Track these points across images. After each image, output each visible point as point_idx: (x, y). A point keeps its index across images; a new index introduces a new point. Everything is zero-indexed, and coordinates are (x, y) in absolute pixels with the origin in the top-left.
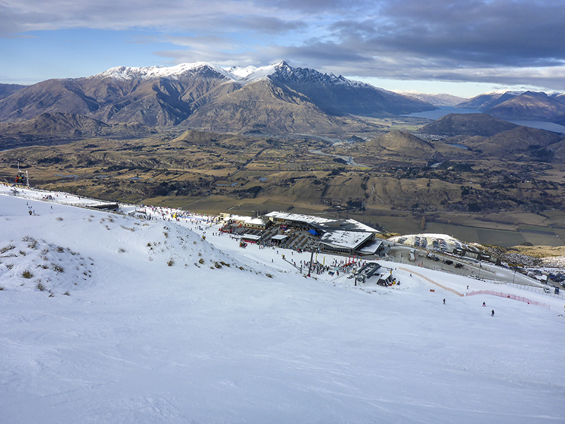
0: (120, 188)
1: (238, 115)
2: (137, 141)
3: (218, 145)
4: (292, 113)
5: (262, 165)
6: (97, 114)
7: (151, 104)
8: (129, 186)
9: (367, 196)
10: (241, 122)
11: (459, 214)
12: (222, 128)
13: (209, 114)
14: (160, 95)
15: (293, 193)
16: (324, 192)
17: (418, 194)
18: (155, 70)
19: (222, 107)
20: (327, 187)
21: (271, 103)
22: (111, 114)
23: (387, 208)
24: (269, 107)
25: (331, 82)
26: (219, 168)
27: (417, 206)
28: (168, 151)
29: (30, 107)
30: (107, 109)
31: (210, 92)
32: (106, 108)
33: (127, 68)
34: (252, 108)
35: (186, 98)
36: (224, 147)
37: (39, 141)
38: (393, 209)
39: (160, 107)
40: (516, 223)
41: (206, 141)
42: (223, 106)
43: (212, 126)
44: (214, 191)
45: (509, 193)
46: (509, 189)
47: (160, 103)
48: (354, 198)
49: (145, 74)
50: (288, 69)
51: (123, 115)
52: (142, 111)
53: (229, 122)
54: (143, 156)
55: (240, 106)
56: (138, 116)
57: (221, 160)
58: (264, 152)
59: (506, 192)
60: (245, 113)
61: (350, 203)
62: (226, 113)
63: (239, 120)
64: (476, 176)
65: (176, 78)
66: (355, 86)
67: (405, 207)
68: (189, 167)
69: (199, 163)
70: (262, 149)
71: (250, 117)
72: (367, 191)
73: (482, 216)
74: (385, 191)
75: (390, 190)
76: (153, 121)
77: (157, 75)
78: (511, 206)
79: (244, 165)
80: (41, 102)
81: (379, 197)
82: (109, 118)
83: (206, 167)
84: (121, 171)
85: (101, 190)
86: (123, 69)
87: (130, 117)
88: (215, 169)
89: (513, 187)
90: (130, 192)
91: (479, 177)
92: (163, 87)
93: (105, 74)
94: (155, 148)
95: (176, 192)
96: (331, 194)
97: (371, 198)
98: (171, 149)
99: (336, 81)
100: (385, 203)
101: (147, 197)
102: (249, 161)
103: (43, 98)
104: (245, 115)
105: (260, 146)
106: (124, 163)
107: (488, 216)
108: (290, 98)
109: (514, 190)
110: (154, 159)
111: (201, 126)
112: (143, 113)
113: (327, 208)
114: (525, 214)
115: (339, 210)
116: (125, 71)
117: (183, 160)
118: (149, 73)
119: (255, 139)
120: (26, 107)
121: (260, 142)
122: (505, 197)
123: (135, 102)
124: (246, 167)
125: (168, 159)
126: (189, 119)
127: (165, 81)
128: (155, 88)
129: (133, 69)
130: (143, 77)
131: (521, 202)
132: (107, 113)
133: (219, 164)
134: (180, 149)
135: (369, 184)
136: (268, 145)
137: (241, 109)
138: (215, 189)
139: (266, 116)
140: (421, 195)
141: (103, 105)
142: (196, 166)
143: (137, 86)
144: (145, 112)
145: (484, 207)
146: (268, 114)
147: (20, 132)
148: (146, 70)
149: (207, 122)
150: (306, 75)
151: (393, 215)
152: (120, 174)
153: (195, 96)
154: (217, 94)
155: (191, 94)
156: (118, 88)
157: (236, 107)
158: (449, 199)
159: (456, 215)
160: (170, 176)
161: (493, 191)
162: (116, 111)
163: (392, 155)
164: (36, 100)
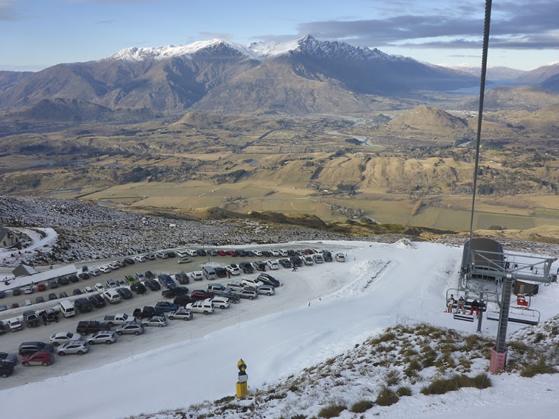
0: (89, 175)
1: (254, 95)
2: (135, 125)
3: (221, 127)
4: (313, 90)
5: (262, 147)
6: (105, 98)
7: (160, 86)
8: (98, 172)
9: (363, 178)
10: (256, 103)
11: (465, 198)
12: (236, 110)
13: (222, 95)
14: (171, 77)
15: (279, 177)
16: (315, 175)
17: (422, 175)
18: (170, 50)
19: (236, 87)
20: (320, 169)
21: (291, 81)
22: (118, 99)
23: (382, 192)
24: (288, 85)
25: (364, 56)
26: (212, 152)
27: (418, 188)
28: (162, 135)
29: (36, 94)
30: (115, 93)
31: (226, 71)
32: (113, 92)
33: (139, 49)
34: (269, 87)
35: (200, 79)
36: (227, 129)
37: (35, 129)
38: (388, 192)
39: (170, 89)
40: (531, 207)
41: (209, 124)
42: (238, 87)
43: (225, 108)
44: (194, 176)
45: (533, 173)
46: (535, 168)
47: (170, 85)
48: (348, 181)
49: (159, 54)
50: (314, 43)
51: (130, 99)
52: (150, 94)
53: (244, 103)
54: (131, 141)
55: (256, 86)
56: (146, 100)
57: (218, 143)
58: (271, 134)
59: (529, 171)
60: (261, 93)
61: (341, 187)
62: (240, 94)
63: (255, 100)
64: (501, 154)
65: (190, 58)
66: (393, 60)
67: (403, 190)
68: (180, 152)
69: (192, 147)
70: (268, 131)
71: (267, 96)
72: (364, 173)
73: (492, 199)
74: (384, 172)
75: (390, 171)
76: (162, 105)
77: (171, 55)
78: (531, 187)
79: (242, 148)
80: (48, 89)
81: (376, 179)
82: (116, 103)
83: (198, 151)
84: (100, 158)
85: (68, 177)
86: (135, 50)
87: (138, 101)
88: (208, 153)
89: (541, 166)
90: (99, 179)
91: (506, 155)
92: (175, 67)
93: (116, 57)
94: (150, 133)
95: (149, 177)
96: (322, 177)
97: (366, 181)
98: (166, 133)
99: (369, 55)
100: (382, 187)
101: (116, 184)
102: (248, 144)
103: (50, 85)
104: (261, 95)
105: (269, 128)
106: (110, 148)
107: (500, 199)
108: (312, 75)
109: (540, 169)
110: (143, 144)
111: (213, 109)
112: (152, 97)
113: (312, 192)
114: (547, 196)
115: (325, 194)
116: (137, 52)
117: (174, 144)
118: (163, 53)
119: (265, 120)
120: (33, 95)
121: (269, 124)
122: (526, 177)
123: (144, 84)
124: (244, 150)
125: (158, 143)
126: (201, 101)
127: (178, 61)
128: (167, 69)
129: (145, 49)
130: (156, 58)
131: (545, 183)
132: (115, 97)
133: (213, 147)
134: (177, 132)
135: (369, 165)
136: (278, 126)
137: (258, 88)
138: (194, 174)
139: (285, 95)
140: (426, 175)
141: (112, 89)
142: (187, 150)
143: (149, 67)
144: (153, 95)
145: (498, 189)
146: (287, 94)
147: (17, 121)
148: (159, 51)
149: (219, 104)
150: (334, 49)
151: (386, 200)
152: (99, 160)
153: (210, 76)
154: (234, 74)
155: (206, 74)
156: (128, 70)
157: (251, 87)
158: (458, 180)
159: (462, 198)
160: (152, 161)
161: (513, 170)
162: (124, 96)
163: (416, 134)
164: (43, 87)
